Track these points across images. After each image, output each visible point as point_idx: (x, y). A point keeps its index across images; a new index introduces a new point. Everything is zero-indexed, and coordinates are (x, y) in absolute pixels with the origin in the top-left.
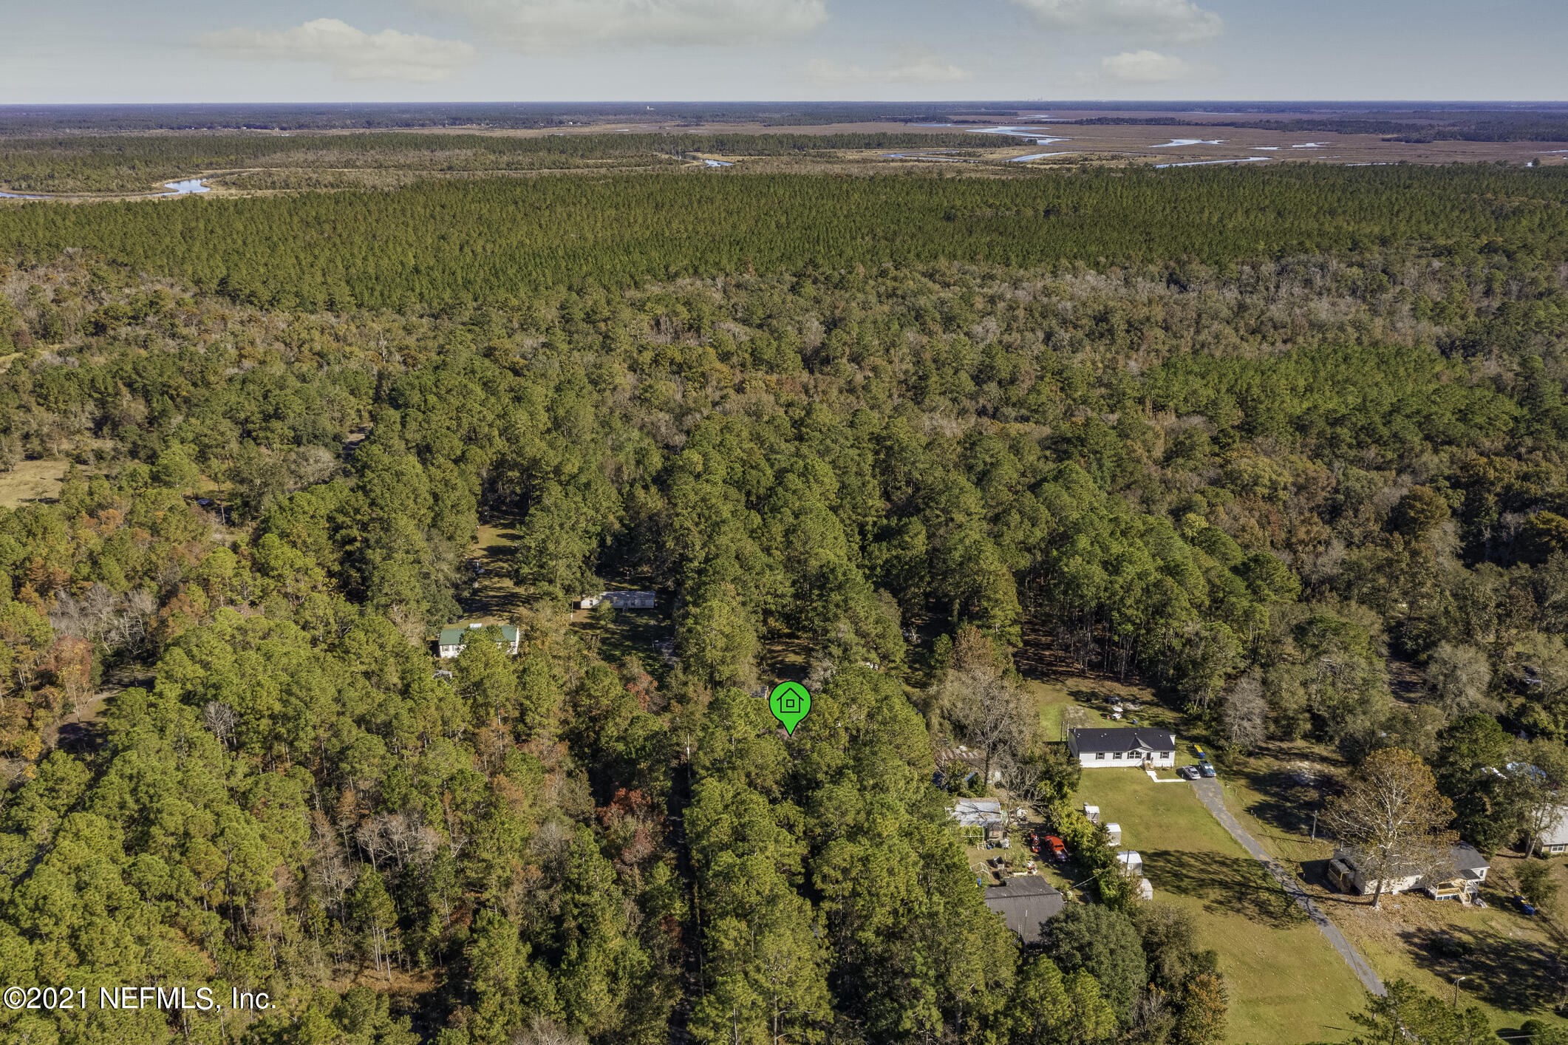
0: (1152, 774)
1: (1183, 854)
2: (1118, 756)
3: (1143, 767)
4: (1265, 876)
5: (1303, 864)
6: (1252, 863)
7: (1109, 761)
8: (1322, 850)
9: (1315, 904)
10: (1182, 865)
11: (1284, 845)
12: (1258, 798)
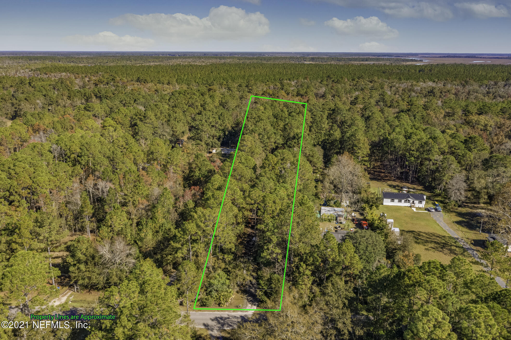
0: (414, 209)
1: (421, 232)
2: (400, 201)
3: (411, 207)
4: (455, 242)
5: (474, 240)
6: (450, 238)
7: (396, 203)
8: (483, 236)
9: (476, 253)
10: (419, 235)
11: (466, 234)
12: (460, 219)
